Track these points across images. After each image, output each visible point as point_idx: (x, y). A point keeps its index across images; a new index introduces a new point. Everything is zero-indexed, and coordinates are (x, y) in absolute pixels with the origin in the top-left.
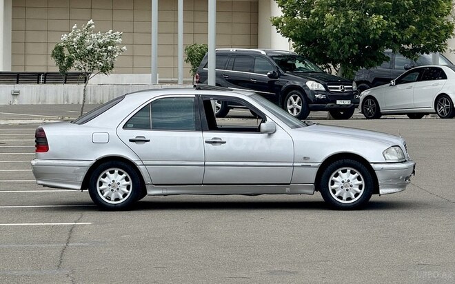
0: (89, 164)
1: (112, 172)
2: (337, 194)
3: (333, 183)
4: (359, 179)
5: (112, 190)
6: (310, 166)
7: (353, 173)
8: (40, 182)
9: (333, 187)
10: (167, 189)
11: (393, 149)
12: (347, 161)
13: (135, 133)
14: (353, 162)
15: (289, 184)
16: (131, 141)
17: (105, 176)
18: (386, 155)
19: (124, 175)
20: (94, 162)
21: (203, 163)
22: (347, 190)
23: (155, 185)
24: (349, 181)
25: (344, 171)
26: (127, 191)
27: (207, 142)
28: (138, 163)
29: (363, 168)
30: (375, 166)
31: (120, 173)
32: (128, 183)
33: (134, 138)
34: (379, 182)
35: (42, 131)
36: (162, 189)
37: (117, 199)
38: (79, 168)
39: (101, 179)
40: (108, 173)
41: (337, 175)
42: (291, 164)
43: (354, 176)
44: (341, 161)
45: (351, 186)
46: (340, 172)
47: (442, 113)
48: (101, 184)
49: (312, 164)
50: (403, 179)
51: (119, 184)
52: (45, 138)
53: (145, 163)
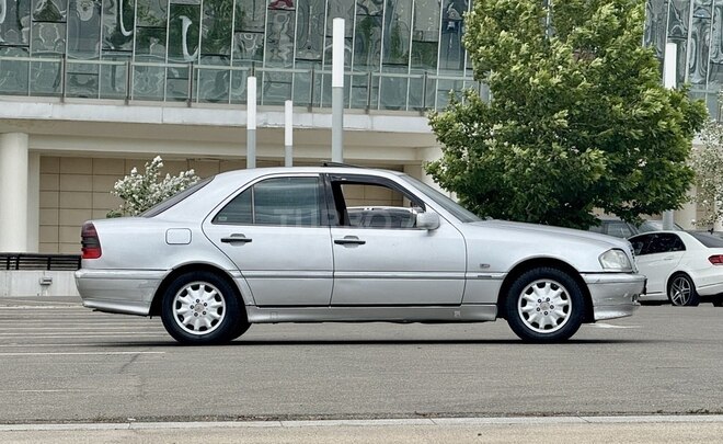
0: (162, 275)
1: (196, 288)
2: (530, 319)
3: (524, 303)
4: (563, 296)
5: (196, 315)
6: (490, 278)
7: (554, 288)
8: (88, 303)
9: (525, 308)
10: (277, 313)
11: (614, 253)
12: (545, 270)
13: (229, 230)
14: (555, 271)
15: (459, 305)
16: (223, 241)
17: (185, 294)
18: (603, 261)
19: (213, 292)
20: (169, 272)
21: (331, 274)
22: (546, 313)
23: (260, 306)
24: (548, 300)
25: (541, 286)
26: (218, 316)
27: (336, 242)
28: (234, 274)
29: (570, 281)
30: (586, 278)
31: (208, 289)
32: (219, 303)
33: (228, 236)
34: (594, 302)
35: (92, 227)
36: (271, 313)
37: (203, 328)
38: (146, 281)
39: (178, 297)
40: (190, 289)
41: (530, 291)
42: (462, 275)
43: (555, 293)
44: (537, 271)
45: (552, 307)
46: (535, 287)
47: (679, 301)
48: (179, 305)
49: (493, 275)
50: (629, 296)
51: (205, 305)
52: (96, 237)
53: (244, 273)
